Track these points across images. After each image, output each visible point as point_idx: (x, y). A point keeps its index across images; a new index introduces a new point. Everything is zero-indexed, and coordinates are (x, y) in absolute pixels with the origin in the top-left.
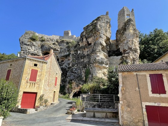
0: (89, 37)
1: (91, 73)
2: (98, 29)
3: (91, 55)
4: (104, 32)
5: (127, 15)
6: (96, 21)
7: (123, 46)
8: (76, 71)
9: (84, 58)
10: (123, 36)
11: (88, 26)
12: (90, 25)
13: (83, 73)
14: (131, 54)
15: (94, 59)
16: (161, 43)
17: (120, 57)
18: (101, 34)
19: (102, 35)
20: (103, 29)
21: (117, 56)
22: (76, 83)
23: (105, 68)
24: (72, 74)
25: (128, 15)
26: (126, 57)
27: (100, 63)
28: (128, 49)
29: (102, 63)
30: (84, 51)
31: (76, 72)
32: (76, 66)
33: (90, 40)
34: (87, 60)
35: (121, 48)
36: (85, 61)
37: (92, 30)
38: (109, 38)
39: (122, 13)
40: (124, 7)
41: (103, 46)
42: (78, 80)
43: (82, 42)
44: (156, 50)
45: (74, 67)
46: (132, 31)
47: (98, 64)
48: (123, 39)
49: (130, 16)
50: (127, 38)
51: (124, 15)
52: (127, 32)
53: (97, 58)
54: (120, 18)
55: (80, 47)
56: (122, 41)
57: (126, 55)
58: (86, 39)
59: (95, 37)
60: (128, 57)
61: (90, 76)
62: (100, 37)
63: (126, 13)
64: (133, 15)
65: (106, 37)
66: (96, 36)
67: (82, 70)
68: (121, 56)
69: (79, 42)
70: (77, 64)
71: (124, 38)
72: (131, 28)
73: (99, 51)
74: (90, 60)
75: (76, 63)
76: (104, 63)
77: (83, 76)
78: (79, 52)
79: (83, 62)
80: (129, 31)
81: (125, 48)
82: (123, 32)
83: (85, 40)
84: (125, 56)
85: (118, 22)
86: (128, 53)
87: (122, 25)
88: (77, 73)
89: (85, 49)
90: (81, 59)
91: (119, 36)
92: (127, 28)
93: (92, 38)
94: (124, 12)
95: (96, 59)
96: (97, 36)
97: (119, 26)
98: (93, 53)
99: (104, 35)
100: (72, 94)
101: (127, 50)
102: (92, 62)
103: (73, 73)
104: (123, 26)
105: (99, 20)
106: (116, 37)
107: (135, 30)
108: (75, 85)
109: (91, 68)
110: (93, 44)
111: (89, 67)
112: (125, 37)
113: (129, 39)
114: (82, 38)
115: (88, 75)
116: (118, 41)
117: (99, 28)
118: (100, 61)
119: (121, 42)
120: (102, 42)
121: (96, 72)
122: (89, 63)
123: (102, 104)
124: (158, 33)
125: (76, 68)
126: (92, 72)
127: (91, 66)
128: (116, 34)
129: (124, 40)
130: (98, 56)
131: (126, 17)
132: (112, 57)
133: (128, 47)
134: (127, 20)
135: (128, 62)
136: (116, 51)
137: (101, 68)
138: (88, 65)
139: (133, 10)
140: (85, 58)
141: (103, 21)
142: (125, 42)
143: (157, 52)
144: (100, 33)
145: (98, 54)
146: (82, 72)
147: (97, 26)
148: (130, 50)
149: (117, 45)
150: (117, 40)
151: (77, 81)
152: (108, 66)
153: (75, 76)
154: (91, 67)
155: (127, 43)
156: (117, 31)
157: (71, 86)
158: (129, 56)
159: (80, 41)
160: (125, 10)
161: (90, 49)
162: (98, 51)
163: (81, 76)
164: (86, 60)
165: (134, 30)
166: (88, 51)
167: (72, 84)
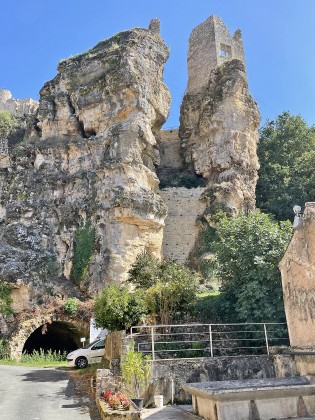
0: (87, 105)
1: (100, 245)
2: (131, 77)
3: (100, 176)
4: (149, 89)
5: (222, 45)
6: (116, 46)
7: (211, 153)
8: (29, 239)
9: (63, 186)
10: (214, 118)
11: (79, 59)
12: (91, 56)
13: (61, 248)
14: (238, 183)
15: (117, 193)
16: (300, 159)
17: (199, 191)
18: (141, 99)
19: (144, 100)
20: (146, 78)
21: (189, 187)
22: (31, 291)
23: (154, 228)
24: (14, 252)
25: (226, 48)
26: (226, 193)
27: (137, 208)
28: (228, 165)
29: (146, 208)
30: (64, 156)
31: (29, 243)
32: (30, 215)
33: (89, 117)
34: (80, 194)
35: (200, 162)
36: (71, 200)
37: (103, 77)
38: (163, 117)
39: (203, 36)
40: (211, 18)
41: (147, 143)
42: (42, 277)
43: (54, 120)
44: (287, 180)
45: (22, 220)
46: (240, 105)
47: (130, 210)
48: (211, 127)
49: (233, 51)
50: (225, 124)
51: (214, 46)
52: (225, 106)
53: (128, 189)
54: (196, 52)
55: (43, 138)
56: (207, 136)
57: (224, 185)
58: (73, 111)
59: (113, 105)
60: (233, 194)
61: (98, 258)
62: (139, 108)
63: (219, 40)
64: (240, 50)
65: (157, 111)
66: (118, 104)
67: (59, 233)
68: (203, 190)
69: (39, 117)
70: (36, 209)
71: (215, 125)
72: (238, 93)
73: (134, 163)
74: (95, 194)
75: (27, 204)
76: (151, 210)
77: (60, 260)
78: (40, 160)
79: (62, 200)
80: (234, 102)
81: (219, 161)
82: (209, 104)
83: (64, 112)
84: (221, 188)
85: (190, 68)
86: (229, 179)
87: (204, 78)
88: (36, 247)
89: (68, 148)
90: (53, 189)
91: (193, 116)
92: (225, 90)
93: (97, 110)
94: (213, 33)
95: (122, 189)
96: (126, 103)
97: (191, 80)
98: (109, 168)
99: (149, 101)
100: (20, 339)
101: (224, 170)
102: (107, 204)
103: (18, 244)
104: (210, 82)
105: (134, 43)
106: (181, 120)
107: (250, 101)
108: (27, 297)
109: (102, 226)
110: (104, 133)
111: (89, 224)
112: (219, 123)
113: (233, 132)
114: (54, 104)
115: (88, 257)
116: (190, 135)
117: (135, 72)
118: (140, 200)
119: (202, 138)
120: (143, 129)
121: (122, 242)
122: (91, 205)
123: (225, 363)
124: (292, 127)
125: (27, 224)
126: (106, 243)
127: (98, 218)
128: (182, 108)
129: (214, 131)
130: (131, 181)
131: (219, 52)
132: (171, 191)
133: (229, 159)
134: (227, 64)
135: (230, 210)
136: (181, 170)
137: (141, 227)
138: (84, 216)
139: (238, 33)
140: (71, 185)
141: (147, 51)
142: (218, 138)
143: (291, 185)
144: (136, 92)
145: (131, 174)
146: (58, 242)
147: (126, 64)
148: (237, 169)
149: (182, 148)
150: (182, 129)
151: (38, 280)
152: (162, 222)
153: (25, 260)
154: (102, 221)
155: (228, 142)
156: (187, 98)
157: (9, 302)
158: (234, 190)
159: (45, 116)
160: (216, 26)
161: (94, 150)
162: (131, 160)
163: (54, 259)
164: (75, 195)
165: (248, 101)
166: (81, 160)
167: (13, 296)
